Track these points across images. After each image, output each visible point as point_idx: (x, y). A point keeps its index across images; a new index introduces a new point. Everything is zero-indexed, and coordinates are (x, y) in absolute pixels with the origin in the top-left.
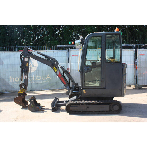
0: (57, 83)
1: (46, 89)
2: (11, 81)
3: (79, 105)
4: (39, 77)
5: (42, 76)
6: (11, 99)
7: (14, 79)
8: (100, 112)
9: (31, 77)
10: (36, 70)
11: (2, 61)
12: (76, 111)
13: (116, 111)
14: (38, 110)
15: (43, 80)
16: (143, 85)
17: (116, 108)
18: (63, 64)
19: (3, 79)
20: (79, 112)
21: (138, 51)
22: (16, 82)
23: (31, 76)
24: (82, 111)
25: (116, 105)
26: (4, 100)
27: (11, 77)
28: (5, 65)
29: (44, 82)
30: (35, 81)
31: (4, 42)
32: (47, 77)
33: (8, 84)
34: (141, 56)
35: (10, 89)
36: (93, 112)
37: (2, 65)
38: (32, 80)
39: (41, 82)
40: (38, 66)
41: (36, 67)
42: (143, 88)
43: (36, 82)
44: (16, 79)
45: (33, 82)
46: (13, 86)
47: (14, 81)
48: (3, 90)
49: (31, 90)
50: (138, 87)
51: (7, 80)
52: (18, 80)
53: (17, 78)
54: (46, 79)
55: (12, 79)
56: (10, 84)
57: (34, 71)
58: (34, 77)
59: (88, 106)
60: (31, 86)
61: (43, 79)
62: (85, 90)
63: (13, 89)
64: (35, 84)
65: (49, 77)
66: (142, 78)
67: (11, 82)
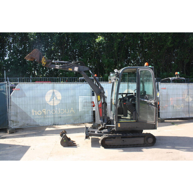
0: (80, 117)
1: (67, 123)
2: (33, 114)
3: (114, 139)
4: (62, 110)
5: (66, 110)
6: (34, 133)
7: (36, 112)
8: (134, 145)
9: (54, 111)
10: (60, 103)
11: (24, 93)
12: (111, 145)
13: (150, 144)
14: (71, 145)
15: (67, 114)
16: (165, 118)
17: (150, 140)
18: (87, 97)
19: (25, 112)
20: (114, 146)
21: (160, 85)
22: (39, 116)
23: (54, 109)
24: (117, 145)
25: (150, 137)
26: (27, 134)
27: (33, 110)
28: (27, 97)
29: (67, 115)
30: (58, 114)
31: (16, 72)
32: (71, 111)
33: (30, 117)
34: (163, 90)
35: (32, 123)
36: (127, 145)
37: (24, 98)
38: (55, 113)
39: (65, 116)
40: (62, 99)
41: (59, 100)
42: (165, 121)
43: (59, 116)
44: (39, 113)
45: (56, 116)
46: (35, 120)
47: (36, 114)
48: (24, 124)
49: (54, 124)
50: (161, 120)
51: (29, 113)
52: (41, 114)
53: (40, 111)
54: (69, 112)
55: (35, 113)
56: (32, 118)
57: (57, 104)
58: (58, 110)
59: (123, 139)
60: (54, 120)
61: (67, 112)
62: (119, 124)
63: (35, 124)
64: (58, 117)
65: (73, 111)
66: (164, 111)
67: (33, 116)
